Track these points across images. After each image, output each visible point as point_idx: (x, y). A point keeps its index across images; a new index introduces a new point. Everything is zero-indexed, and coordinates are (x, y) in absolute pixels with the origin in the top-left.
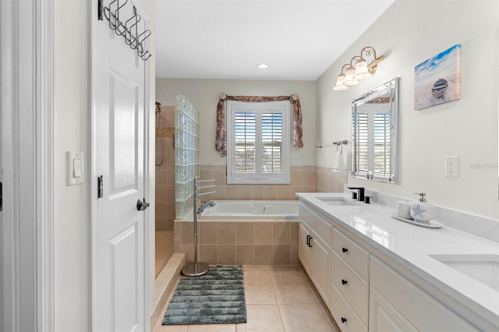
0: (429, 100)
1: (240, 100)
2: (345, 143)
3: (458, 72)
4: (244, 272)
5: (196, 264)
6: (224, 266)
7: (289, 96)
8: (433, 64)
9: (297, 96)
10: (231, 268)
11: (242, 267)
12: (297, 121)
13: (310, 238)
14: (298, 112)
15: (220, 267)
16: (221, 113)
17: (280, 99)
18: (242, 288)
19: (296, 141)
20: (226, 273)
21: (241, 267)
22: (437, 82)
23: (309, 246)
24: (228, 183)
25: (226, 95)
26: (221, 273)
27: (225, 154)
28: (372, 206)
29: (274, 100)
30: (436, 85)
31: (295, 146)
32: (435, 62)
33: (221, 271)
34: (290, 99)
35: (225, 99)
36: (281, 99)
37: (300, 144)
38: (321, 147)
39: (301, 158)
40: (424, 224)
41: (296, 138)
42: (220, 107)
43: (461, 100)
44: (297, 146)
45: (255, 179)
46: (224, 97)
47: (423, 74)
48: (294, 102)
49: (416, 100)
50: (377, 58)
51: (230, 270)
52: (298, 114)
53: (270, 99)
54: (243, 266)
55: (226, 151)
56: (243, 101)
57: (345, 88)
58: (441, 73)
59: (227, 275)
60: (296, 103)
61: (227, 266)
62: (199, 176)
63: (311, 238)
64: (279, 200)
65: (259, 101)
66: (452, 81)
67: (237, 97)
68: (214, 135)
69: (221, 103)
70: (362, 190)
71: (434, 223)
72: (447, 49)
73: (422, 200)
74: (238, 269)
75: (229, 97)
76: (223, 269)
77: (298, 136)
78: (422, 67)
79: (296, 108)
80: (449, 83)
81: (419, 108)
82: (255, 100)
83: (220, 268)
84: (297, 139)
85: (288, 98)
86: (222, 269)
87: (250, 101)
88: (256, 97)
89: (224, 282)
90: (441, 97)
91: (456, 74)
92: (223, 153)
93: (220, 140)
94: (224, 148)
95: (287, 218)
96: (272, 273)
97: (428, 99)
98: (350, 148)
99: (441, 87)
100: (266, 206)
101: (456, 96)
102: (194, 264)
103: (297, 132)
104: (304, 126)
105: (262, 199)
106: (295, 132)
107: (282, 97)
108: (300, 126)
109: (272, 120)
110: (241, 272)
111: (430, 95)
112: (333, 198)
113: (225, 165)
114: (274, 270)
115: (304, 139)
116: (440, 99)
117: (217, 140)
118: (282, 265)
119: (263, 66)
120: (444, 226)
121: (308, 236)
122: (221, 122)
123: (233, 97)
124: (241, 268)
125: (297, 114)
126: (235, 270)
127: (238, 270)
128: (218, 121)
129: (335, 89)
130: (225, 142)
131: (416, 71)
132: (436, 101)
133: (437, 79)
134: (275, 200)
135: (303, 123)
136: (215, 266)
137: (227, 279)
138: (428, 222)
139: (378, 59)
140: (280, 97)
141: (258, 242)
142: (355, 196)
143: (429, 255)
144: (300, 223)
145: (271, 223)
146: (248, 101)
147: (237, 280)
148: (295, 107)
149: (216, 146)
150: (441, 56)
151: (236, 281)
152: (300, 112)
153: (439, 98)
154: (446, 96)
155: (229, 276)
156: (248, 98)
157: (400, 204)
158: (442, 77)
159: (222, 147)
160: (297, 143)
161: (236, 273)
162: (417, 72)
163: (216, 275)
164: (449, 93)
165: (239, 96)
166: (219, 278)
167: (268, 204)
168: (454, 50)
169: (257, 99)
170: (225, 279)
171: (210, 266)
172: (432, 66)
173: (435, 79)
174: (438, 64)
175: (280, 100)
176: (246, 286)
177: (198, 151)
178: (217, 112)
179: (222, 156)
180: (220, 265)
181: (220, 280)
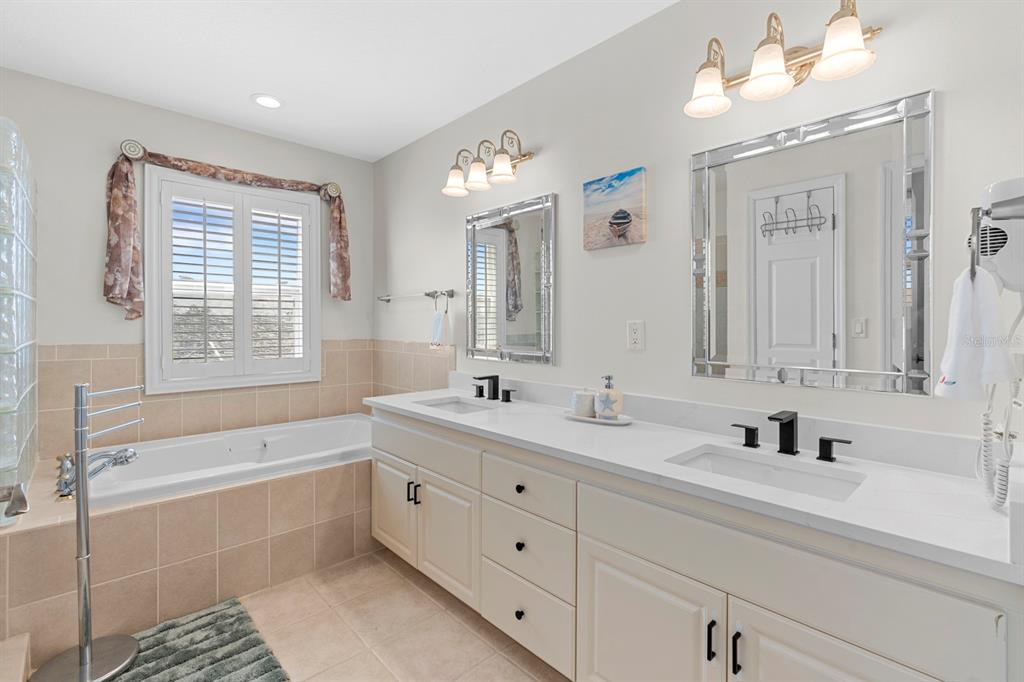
0: (605, 238)
1: (188, 169)
2: (451, 294)
3: (644, 204)
4: (250, 614)
5: (88, 651)
6: (182, 620)
7: (319, 183)
8: (610, 186)
9: (337, 188)
10: (210, 617)
11: (239, 603)
12: (338, 242)
13: (416, 487)
14: (340, 222)
15: (173, 626)
16: (125, 197)
17: (297, 186)
18: (268, 653)
19: (336, 285)
20: (199, 635)
21: (237, 604)
22: (617, 213)
23: (416, 503)
24: (147, 393)
25: (145, 151)
26: (184, 641)
27: (137, 312)
28: (514, 406)
29: (282, 187)
30: (615, 218)
31: (334, 297)
32: (614, 183)
33: (179, 637)
34: (322, 192)
35: (137, 160)
36: (300, 187)
37: (345, 293)
38: (389, 301)
39: (344, 325)
40: (610, 422)
41: (335, 279)
42: (117, 177)
43: (645, 245)
44: (339, 298)
45: (235, 376)
46: (135, 153)
47: (596, 196)
48: (331, 200)
49: (586, 235)
50: (523, 153)
51: (209, 624)
52: (340, 227)
53: (274, 184)
54: (240, 599)
55: (143, 303)
56: (199, 174)
57: (463, 193)
58: (621, 200)
59: (207, 638)
60: (334, 202)
61: (194, 616)
62: (37, 382)
63: (419, 486)
64: (294, 420)
65: (243, 182)
66: (637, 216)
67: (180, 160)
68: (97, 257)
69: (125, 167)
70: (494, 381)
71: (623, 418)
72: (629, 169)
73: (608, 386)
74: (232, 611)
75: (151, 155)
76: (186, 628)
77: (340, 275)
78: (595, 186)
79: (336, 214)
80: (633, 218)
81: (589, 247)
82: (234, 178)
83: (171, 631)
84: (339, 281)
85: (318, 190)
86: (179, 630)
87: (219, 179)
88: (235, 171)
89: (208, 661)
90: (622, 235)
91: (641, 207)
92: (132, 311)
93: (124, 272)
94: (138, 296)
95: (344, 456)
96: (323, 589)
97: (604, 235)
98: (460, 304)
99: (621, 221)
100: (269, 440)
101: (641, 237)
102: (81, 649)
103: (339, 265)
104: (353, 254)
105: (253, 425)
106: (333, 265)
107: (304, 183)
108: (345, 255)
109: (279, 233)
110: (243, 618)
111: (606, 229)
112: (441, 400)
113: (137, 341)
114: (325, 582)
115: (352, 281)
116: (621, 238)
117: (110, 271)
118: (338, 564)
119: (269, 102)
120: (635, 421)
121: (409, 484)
122: (126, 221)
123: (166, 158)
124: (239, 607)
125: (337, 227)
126: (224, 617)
127: (232, 616)
128: (111, 216)
129: (444, 191)
130: (141, 278)
131: (585, 190)
132: (616, 240)
133: (618, 210)
134: (287, 421)
135: (349, 248)
136: (155, 629)
137: (210, 650)
138: (615, 418)
139: (524, 156)
140: (299, 183)
141: (278, 529)
142: (480, 393)
143: (668, 460)
144: (377, 460)
145: (309, 475)
146: (214, 176)
147: (244, 639)
148: (332, 212)
149: (108, 289)
150: (621, 176)
151: (239, 643)
152: (343, 224)
153: (619, 236)
154: (629, 235)
155: (215, 640)
156: (213, 170)
157: (579, 396)
158: (624, 208)
159: (129, 293)
160: (339, 290)
161: (231, 624)
162: (588, 192)
163: (174, 650)
164: (633, 230)
165: (186, 161)
166: (184, 657)
167: (272, 433)
168: (639, 173)
169: (239, 176)
170: (204, 651)
171: (137, 636)
172: (610, 189)
173: (613, 209)
174: (617, 188)
175: (297, 190)
176: (271, 642)
177: (33, 302)
178: (111, 189)
179: (126, 319)
180: (170, 622)
181: (191, 662)
